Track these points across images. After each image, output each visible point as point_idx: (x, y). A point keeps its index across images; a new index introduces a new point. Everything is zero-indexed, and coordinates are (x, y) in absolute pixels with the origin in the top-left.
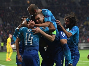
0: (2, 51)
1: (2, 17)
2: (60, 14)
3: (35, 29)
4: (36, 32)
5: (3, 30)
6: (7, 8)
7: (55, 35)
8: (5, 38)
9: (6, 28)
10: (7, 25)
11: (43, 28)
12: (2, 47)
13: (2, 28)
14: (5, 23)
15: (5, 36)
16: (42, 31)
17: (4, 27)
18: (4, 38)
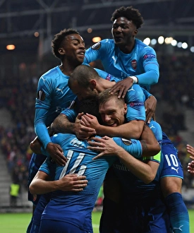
0: (12, 210)
1: (13, 107)
2: (185, 99)
3: (100, 142)
4: (103, 150)
5: (15, 147)
6: (28, 80)
7: (157, 162)
8: (20, 171)
9: (22, 141)
10: (26, 133)
11: (123, 140)
12: (13, 198)
13: (13, 141)
14: (22, 125)
15: (20, 166)
16: (122, 149)
17: (18, 138)
18: (17, 169)
